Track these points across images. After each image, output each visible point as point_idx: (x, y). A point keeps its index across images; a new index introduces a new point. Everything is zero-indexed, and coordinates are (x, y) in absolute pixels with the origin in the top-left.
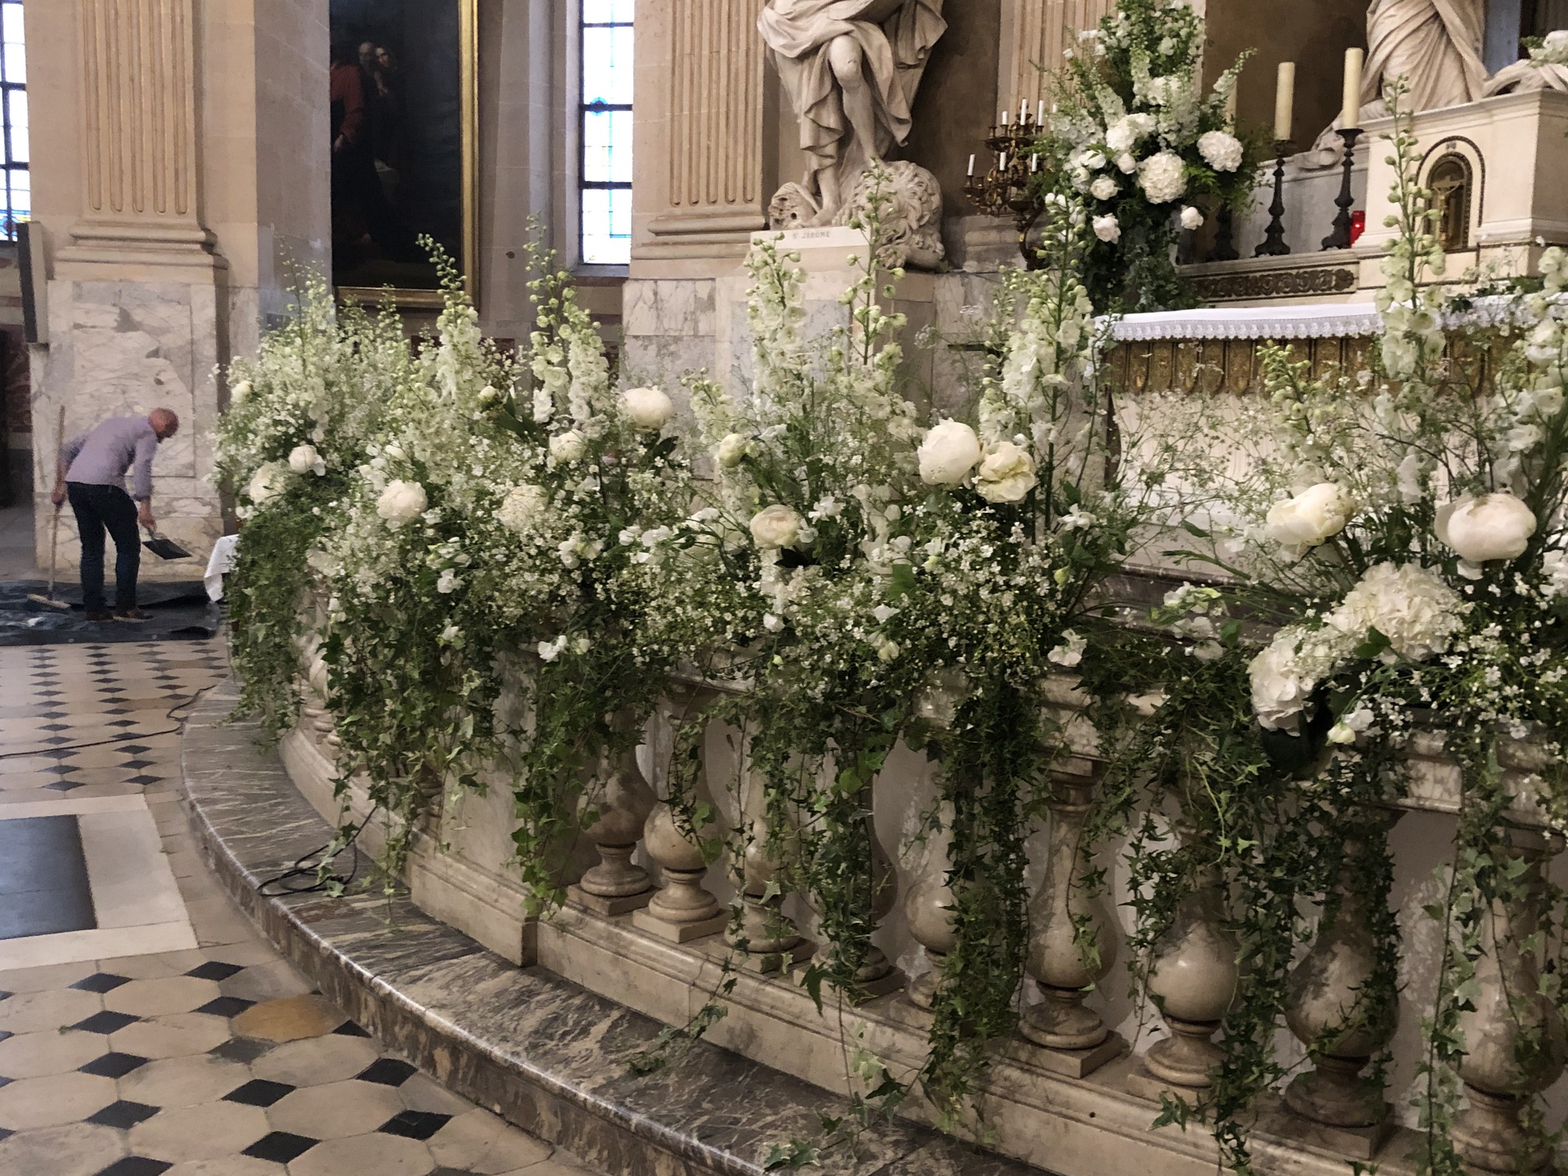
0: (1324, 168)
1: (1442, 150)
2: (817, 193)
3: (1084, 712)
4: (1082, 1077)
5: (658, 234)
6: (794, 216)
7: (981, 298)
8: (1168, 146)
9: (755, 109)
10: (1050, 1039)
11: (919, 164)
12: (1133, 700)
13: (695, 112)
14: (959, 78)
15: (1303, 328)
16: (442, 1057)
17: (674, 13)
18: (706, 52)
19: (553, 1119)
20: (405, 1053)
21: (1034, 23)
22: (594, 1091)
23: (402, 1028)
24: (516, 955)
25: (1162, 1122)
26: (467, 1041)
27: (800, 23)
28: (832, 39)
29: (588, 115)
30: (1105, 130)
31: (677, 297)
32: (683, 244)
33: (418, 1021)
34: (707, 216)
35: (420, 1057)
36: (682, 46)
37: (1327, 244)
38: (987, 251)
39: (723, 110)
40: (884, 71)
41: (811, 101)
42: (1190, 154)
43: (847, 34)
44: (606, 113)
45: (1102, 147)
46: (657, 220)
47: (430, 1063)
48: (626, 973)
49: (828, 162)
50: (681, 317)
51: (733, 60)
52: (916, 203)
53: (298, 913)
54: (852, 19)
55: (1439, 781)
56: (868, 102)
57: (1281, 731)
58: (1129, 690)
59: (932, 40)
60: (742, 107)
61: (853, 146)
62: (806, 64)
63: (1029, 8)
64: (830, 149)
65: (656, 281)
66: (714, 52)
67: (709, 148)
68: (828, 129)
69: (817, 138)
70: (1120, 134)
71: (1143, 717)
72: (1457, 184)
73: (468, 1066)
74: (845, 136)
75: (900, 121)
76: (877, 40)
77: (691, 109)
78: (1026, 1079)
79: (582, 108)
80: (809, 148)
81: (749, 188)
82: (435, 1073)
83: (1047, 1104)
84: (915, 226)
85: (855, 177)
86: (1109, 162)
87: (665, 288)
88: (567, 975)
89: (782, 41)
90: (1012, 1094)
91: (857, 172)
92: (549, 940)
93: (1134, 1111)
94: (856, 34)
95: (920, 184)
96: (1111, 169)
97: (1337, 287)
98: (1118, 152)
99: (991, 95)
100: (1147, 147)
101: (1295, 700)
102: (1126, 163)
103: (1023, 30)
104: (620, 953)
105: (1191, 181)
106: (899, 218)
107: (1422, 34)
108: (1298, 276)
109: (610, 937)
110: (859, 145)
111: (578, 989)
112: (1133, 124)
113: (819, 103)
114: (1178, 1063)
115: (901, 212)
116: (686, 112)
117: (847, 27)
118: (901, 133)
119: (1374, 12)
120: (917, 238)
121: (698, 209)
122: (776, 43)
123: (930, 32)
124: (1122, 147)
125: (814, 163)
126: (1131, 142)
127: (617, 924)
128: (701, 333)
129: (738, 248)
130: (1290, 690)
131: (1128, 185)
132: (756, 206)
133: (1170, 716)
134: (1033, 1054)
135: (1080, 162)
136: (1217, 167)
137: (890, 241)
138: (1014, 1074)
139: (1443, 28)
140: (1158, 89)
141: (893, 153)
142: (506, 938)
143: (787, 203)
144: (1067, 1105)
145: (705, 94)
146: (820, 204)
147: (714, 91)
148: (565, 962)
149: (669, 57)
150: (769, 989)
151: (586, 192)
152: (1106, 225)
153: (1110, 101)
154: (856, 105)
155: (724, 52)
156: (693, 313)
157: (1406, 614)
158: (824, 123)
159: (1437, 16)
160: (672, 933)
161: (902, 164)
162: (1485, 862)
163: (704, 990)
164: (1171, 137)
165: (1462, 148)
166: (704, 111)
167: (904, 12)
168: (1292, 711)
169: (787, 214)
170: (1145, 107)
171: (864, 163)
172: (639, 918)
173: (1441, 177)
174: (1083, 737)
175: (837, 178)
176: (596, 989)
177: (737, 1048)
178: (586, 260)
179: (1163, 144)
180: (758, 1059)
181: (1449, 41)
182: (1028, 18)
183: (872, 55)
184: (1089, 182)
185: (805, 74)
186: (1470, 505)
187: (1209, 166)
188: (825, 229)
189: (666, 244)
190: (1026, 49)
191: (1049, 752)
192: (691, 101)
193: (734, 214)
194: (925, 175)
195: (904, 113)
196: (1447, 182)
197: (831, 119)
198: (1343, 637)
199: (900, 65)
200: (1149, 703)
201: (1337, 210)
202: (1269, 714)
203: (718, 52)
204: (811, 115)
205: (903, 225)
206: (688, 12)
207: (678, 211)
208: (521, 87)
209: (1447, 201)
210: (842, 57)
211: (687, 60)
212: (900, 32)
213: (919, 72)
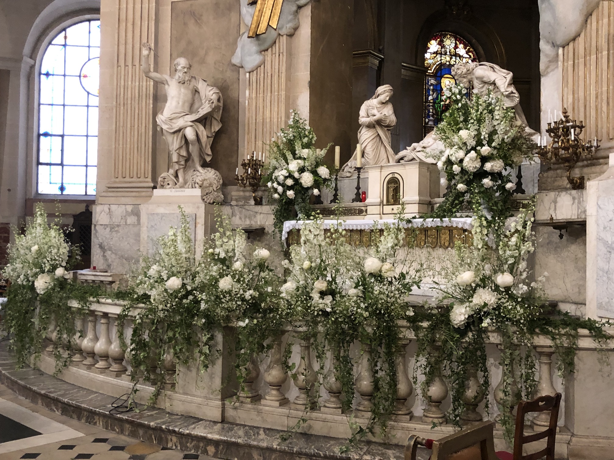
0: (347, 177)
1: (390, 176)
2: (177, 176)
3: (409, 328)
4: (410, 420)
5: (109, 188)
6: (168, 184)
7: (238, 213)
8: (308, 170)
9: (149, 146)
10: (400, 412)
11: (215, 169)
12: (420, 324)
13: (125, 146)
14: (224, 141)
15: (359, 226)
16: (211, 449)
17: (116, 112)
18: (129, 126)
20: (193, 451)
21: (253, 127)
22: (278, 445)
23: (191, 444)
24: (218, 417)
25: (433, 427)
26: (227, 440)
27: (173, 121)
28: (186, 128)
29: (42, 138)
30: (288, 164)
31: (118, 211)
32: (123, 192)
33: (204, 439)
34: (130, 182)
35: (200, 451)
36: (120, 123)
37: (353, 201)
38: (239, 198)
39: (136, 146)
40: (204, 139)
41: (178, 147)
42: (314, 173)
43: (191, 126)
44: (49, 137)
45: (287, 169)
46: (109, 183)
47: (205, 452)
48: (262, 417)
49: (182, 167)
50: (120, 218)
51: (140, 129)
52: (216, 182)
53: (132, 417)
54: (192, 122)
55: (493, 337)
56: (199, 149)
57: (459, 328)
58: (419, 321)
59: (217, 129)
60: (143, 146)
61: (190, 162)
62: (176, 135)
63: (250, 122)
64: (183, 163)
65: (109, 205)
66: (132, 126)
67: (130, 159)
68: (183, 156)
69: (179, 159)
70: (294, 165)
71: (425, 328)
72: (396, 186)
73: (223, 449)
74: (188, 159)
75: (208, 155)
76: (201, 128)
77: (123, 144)
78: (396, 423)
79: (39, 135)
80: (176, 162)
81: (146, 173)
82: (207, 454)
83: (403, 428)
84: (215, 189)
85: (191, 172)
86: (290, 174)
87: (113, 207)
88: (238, 422)
89: (167, 126)
90: (393, 427)
91: (192, 171)
92: (230, 413)
93: (426, 426)
94: (195, 126)
95: (217, 176)
96: (290, 176)
97: (358, 213)
98: (294, 172)
99: (236, 148)
100: (302, 170)
101: (464, 320)
102: (296, 175)
103: (249, 129)
104: (259, 412)
105: (315, 181)
106: (209, 187)
107: (375, 140)
108: (346, 210)
109: (254, 409)
110: (193, 160)
111: (245, 426)
112: (298, 163)
113: (180, 148)
114: (434, 413)
115: (211, 185)
116: (121, 146)
117: (191, 124)
118: (208, 159)
119: (360, 132)
120: (216, 193)
121: (125, 180)
122: (165, 127)
123: (216, 127)
124: (295, 170)
125: (177, 167)
126: (297, 168)
127: (255, 404)
128: (128, 223)
129: (149, 194)
130: (462, 318)
131: (297, 181)
132: (149, 179)
133: (433, 328)
134: (396, 417)
135: (281, 174)
136: (323, 177)
137: (207, 194)
138: (392, 423)
139: (380, 138)
140: (305, 152)
142: (216, 415)
143: (166, 180)
144: (408, 428)
145: (129, 140)
146: (178, 181)
147: (132, 140)
148: (237, 418)
149: (114, 126)
150: (314, 414)
151: (40, 166)
152: (291, 194)
153: (289, 156)
154: (194, 149)
155: (136, 126)
156: (125, 216)
157: (488, 299)
158: (182, 154)
159: (378, 134)
160: (277, 404)
161: (209, 169)
162: (510, 351)
163: (292, 417)
164: (309, 168)
165: (396, 175)
166: (128, 146)
167: (207, 120)
168: (463, 323)
169: (166, 183)
170: (300, 158)
171: (195, 167)
172: (263, 402)
173: (391, 183)
174: (411, 335)
175: (184, 172)
176: (250, 425)
177: (305, 431)
178: (39, 192)
179: (306, 169)
180: (313, 433)
181: (382, 142)
182: (251, 125)
183: (200, 133)
184: (285, 180)
185: (175, 138)
186: (501, 275)
187: (320, 177)
189: (114, 192)
190: (250, 134)
191: (400, 339)
192: (123, 142)
193: (141, 182)
194: (218, 173)
195: (210, 152)
196: (393, 185)
197: (184, 153)
198: (475, 305)
199: (208, 137)
200: (425, 324)
201: (356, 191)
202: (457, 324)
203: (134, 126)
204: (177, 151)
205: (211, 189)
206: (122, 112)
207: (117, 180)
208: (16, 126)
209: (393, 190)
210: (190, 133)
211: (121, 128)
212: (207, 126)
213: (212, 139)
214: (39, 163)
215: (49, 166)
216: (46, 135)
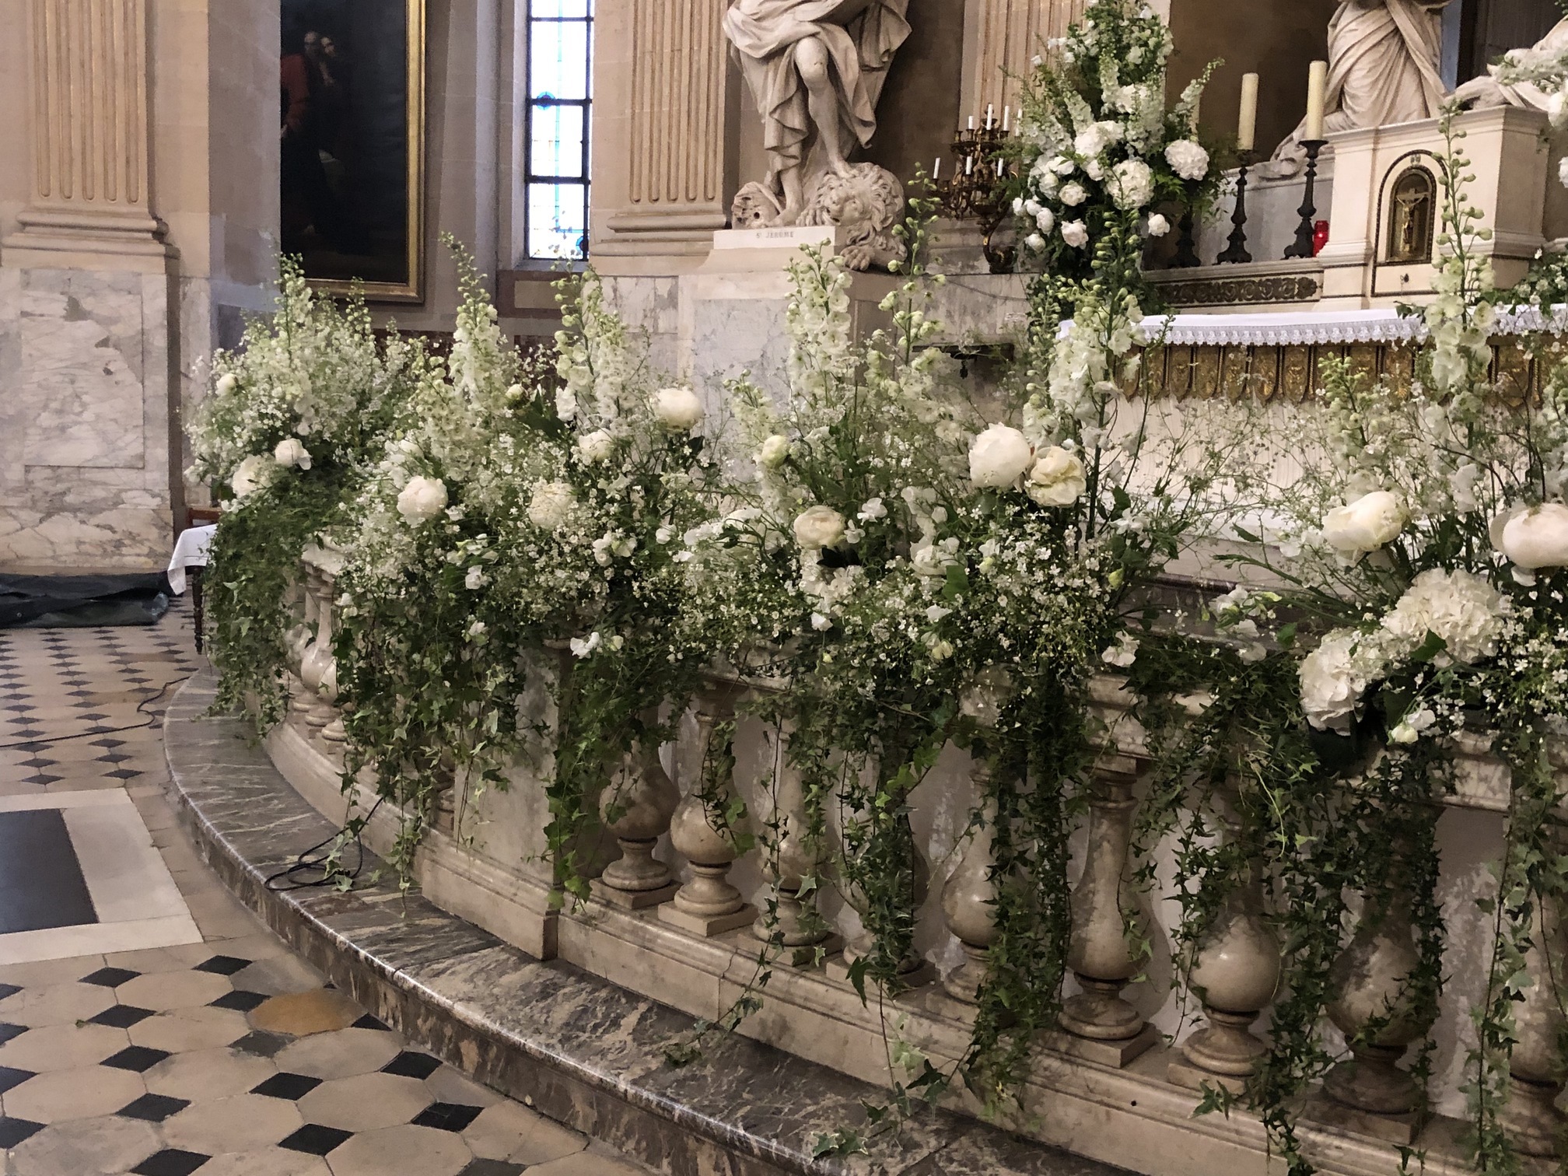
0: (1284, 177)
1: (1406, 163)
2: (780, 193)
3: (1131, 711)
4: (1123, 1066)
5: (617, 230)
6: (757, 215)
7: (944, 301)
8: (1136, 153)
9: (717, 108)
10: (1090, 1030)
11: (882, 166)
12: (1180, 700)
13: (656, 109)
14: (922, 81)
15: (1272, 334)
16: (470, 1051)
17: (636, 11)
18: (667, 50)
19: (588, 1109)
20: (429, 1046)
21: (998, 28)
22: (634, 1082)
23: (425, 1021)
24: (537, 948)
25: (1204, 1110)
26: (499, 1033)
27: (764, 24)
28: (798, 41)
29: (535, 109)
30: (1073, 135)
31: (636, 294)
32: (643, 241)
33: (445, 1015)
34: (668, 214)
35: (445, 1049)
36: (644, 45)
37: (1289, 253)
38: (951, 253)
39: (684, 108)
40: (850, 73)
41: (776, 103)
42: (1157, 162)
43: (813, 35)
44: (553, 108)
45: (1070, 154)
46: (616, 217)
47: (456, 1056)
48: (652, 967)
49: (793, 162)
50: (641, 315)
51: (695, 58)
52: (880, 205)
53: (309, 907)
54: (816, 21)
55: (1484, 779)
56: (834, 105)
57: (1330, 731)
58: (1176, 690)
59: (897, 43)
60: (703, 106)
61: (817, 147)
62: (771, 65)
63: (993, 13)
64: (795, 150)
65: (615, 278)
66: (676, 50)
67: (669, 144)
68: (793, 130)
69: (781, 138)
70: (1089, 140)
71: (1192, 717)
72: (1421, 196)
73: (497, 1058)
74: (809, 137)
75: (865, 124)
76: (843, 41)
77: (652, 105)
78: (1067, 1068)
79: (529, 103)
80: (774, 149)
81: (710, 187)
82: (461, 1066)
83: (1089, 1093)
84: (879, 228)
85: (818, 178)
86: (1077, 168)
87: (625, 284)
88: (591, 969)
89: (748, 41)
90: (1052, 1083)
91: (821, 174)
92: (571, 934)
93: (1176, 1100)
94: (823, 35)
95: (884, 186)
96: (1079, 175)
97: (1300, 295)
98: (1086, 159)
99: (953, 100)
100: (1116, 153)
101: (1346, 702)
102: (1094, 170)
103: (987, 36)
104: (646, 946)
105: (1158, 188)
106: (862, 219)
107: (1382, 49)
108: (1260, 283)
109: (634, 931)
110: (823, 147)
111: (604, 983)
112: (1103, 132)
113: (784, 104)
114: (1218, 1052)
115: (865, 214)
116: (647, 109)
117: (813, 28)
118: (865, 136)
119: (1335, 26)
120: (881, 239)
121: (658, 206)
122: (741, 43)
123: (895, 36)
124: (1091, 154)
125: (778, 163)
126: (1100, 149)
127: (641, 918)
128: (661, 330)
129: (699, 245)
130: (1342, 690)
131: (1096, 191)
132: (717, 205)
133: (1221, 719)
134: (1072, 1045)
135: (1048, 169)
136: (1183, 175)
137: (854, 242)
138: (1055, 1064)
139: (1403, 42)
140: (1127, 97)
141: (856, 155)
142: (528, 933)
143: (750, 203)
144: (1108, 1094)
145: (666, 91)
146: (783, 204)
147: (675, 90)
148: (588, 955)
149: (630, 53)
150: (801, 981)
151: (532, 186)
152: (1074, 231)
153: (1079, 108)
154: (821, 107)
155: (686, 51)
156: (653, 310)
157: (1459, 618)
158: (789, 125)
159: (1397, 30)
160: (700, 927)
161: (866, 166)
162: (1535, 858)
163: (735, 983)
164: (1139, 145)
165: (1426, 161)
166: (665, 109)
167: (869, 16)
168: (1343, 711)
169: (750, 213)
170: (1113, 115)
171: (828, 163)
172: (664, 912)
173: (1406, 190)
174: (1131, 737)
175: (800, 179)
176: (619, 982)
177: (769, 1040)
178: (532, 254)
179: (1130, 151)
180: (791, 1050)
181: (1408, 57)
182: (992, 24)
183: (838, 57)
184: (1058, 188)
185: (771, 74)
186: (1525, 514)
187: (1176, 175)
188: (789, 229)
189: (625, 241)
190: (990, 54)
191: (1097, 750)
192: (652, 98)
193: (696, 212)
194: (889, 177)
195: (868, 115)
196: (1411, 195)
197: (795, 120)
198: (1398, 640)
199: (865, 68)
200: (1197, 703)
201: (1300, 219)
202: (1318, 715)
203: (680, 50)
204: (776, 116)
205: (867, 225)
206: (649, 10)
207: (637, 208)
208: (468, 80)
209: (1412, 213)
210: (809, 59)
211: (648, 57)
212: (865, 34)
213: (883, 75)
214: (529, 179)
215: (553, 186)
216: (546, 101)
